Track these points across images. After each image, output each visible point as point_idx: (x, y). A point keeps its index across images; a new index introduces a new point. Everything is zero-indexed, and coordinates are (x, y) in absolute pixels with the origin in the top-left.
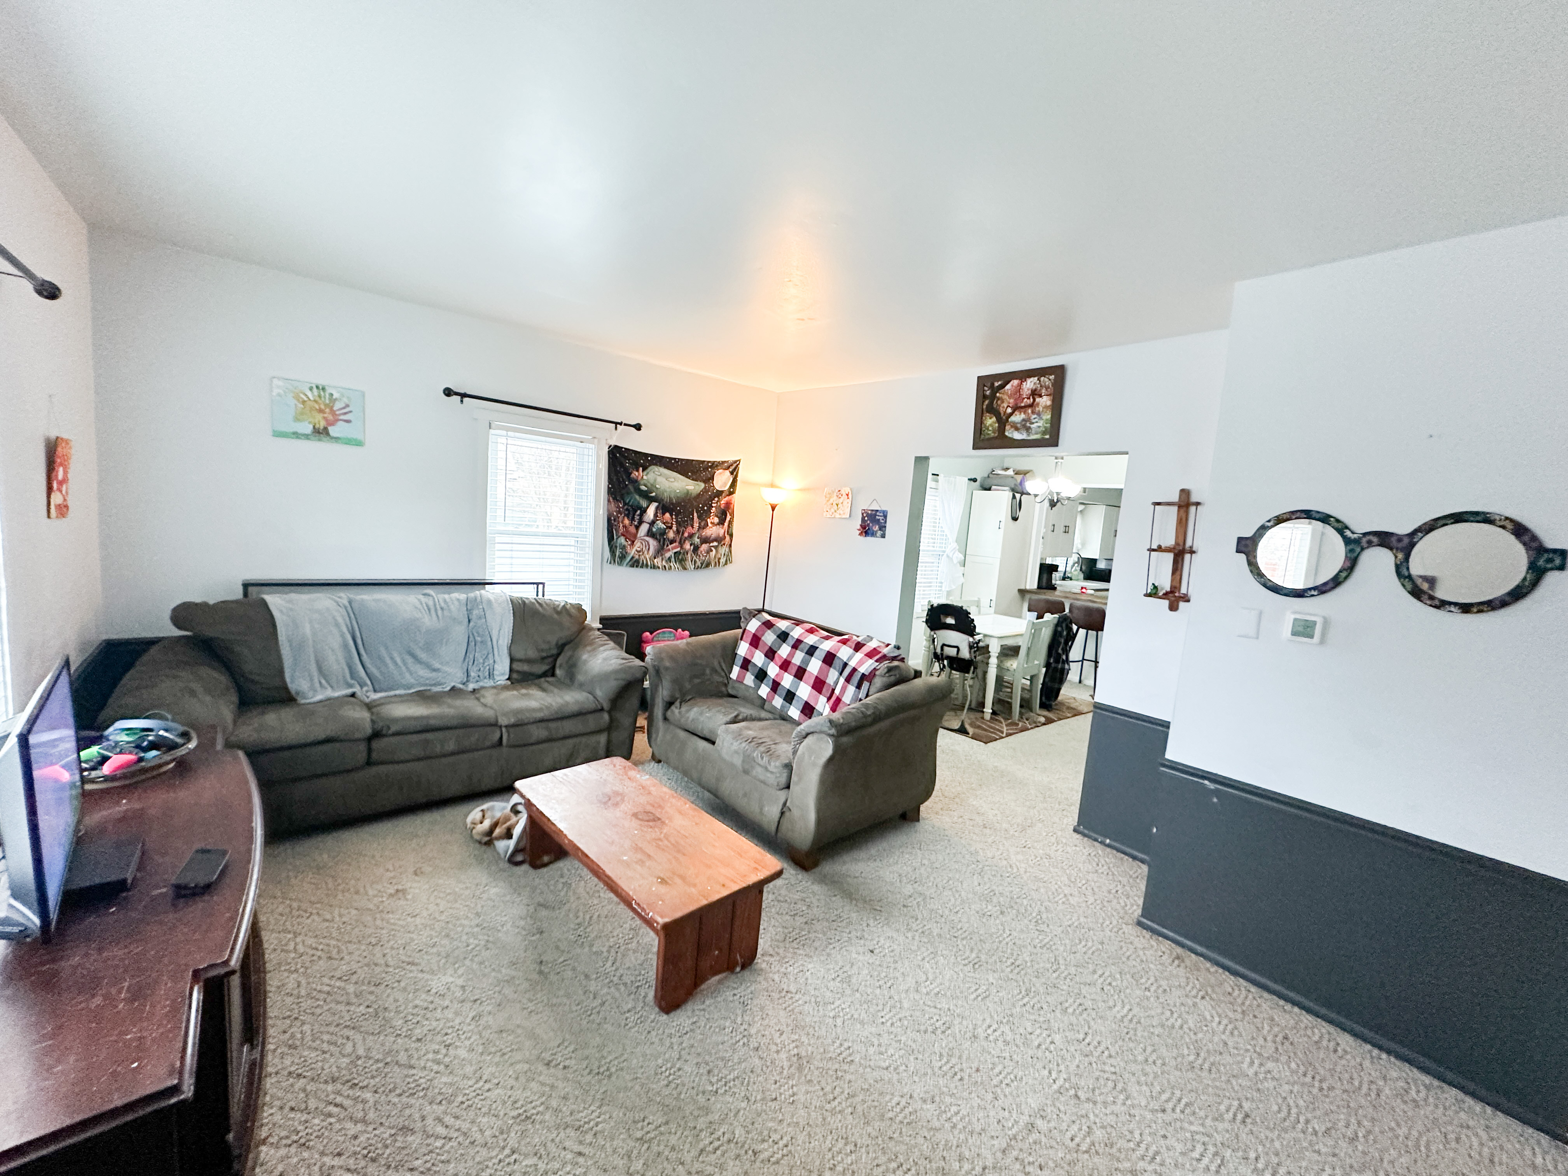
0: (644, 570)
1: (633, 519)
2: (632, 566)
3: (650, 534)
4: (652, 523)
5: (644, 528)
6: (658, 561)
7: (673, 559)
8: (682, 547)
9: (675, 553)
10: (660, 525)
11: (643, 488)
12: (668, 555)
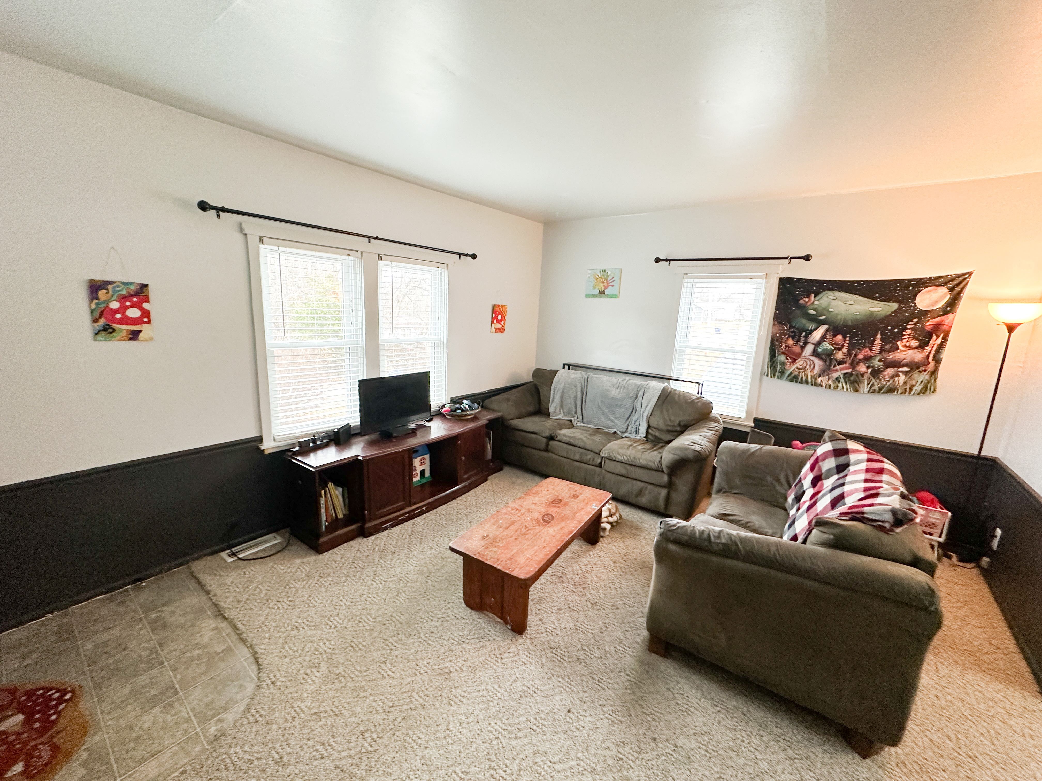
0: (804, 386)
1: (799, 340)
2: (791, 381)
3: (815, 353)
4: (818, 344)
5: (809, 349)
6: (823, 380)
7: (842, 380)
8: (854, 369)
9: (845, 374)
10: (827, 346)
11: (812, 312)
12: (835, 375)
